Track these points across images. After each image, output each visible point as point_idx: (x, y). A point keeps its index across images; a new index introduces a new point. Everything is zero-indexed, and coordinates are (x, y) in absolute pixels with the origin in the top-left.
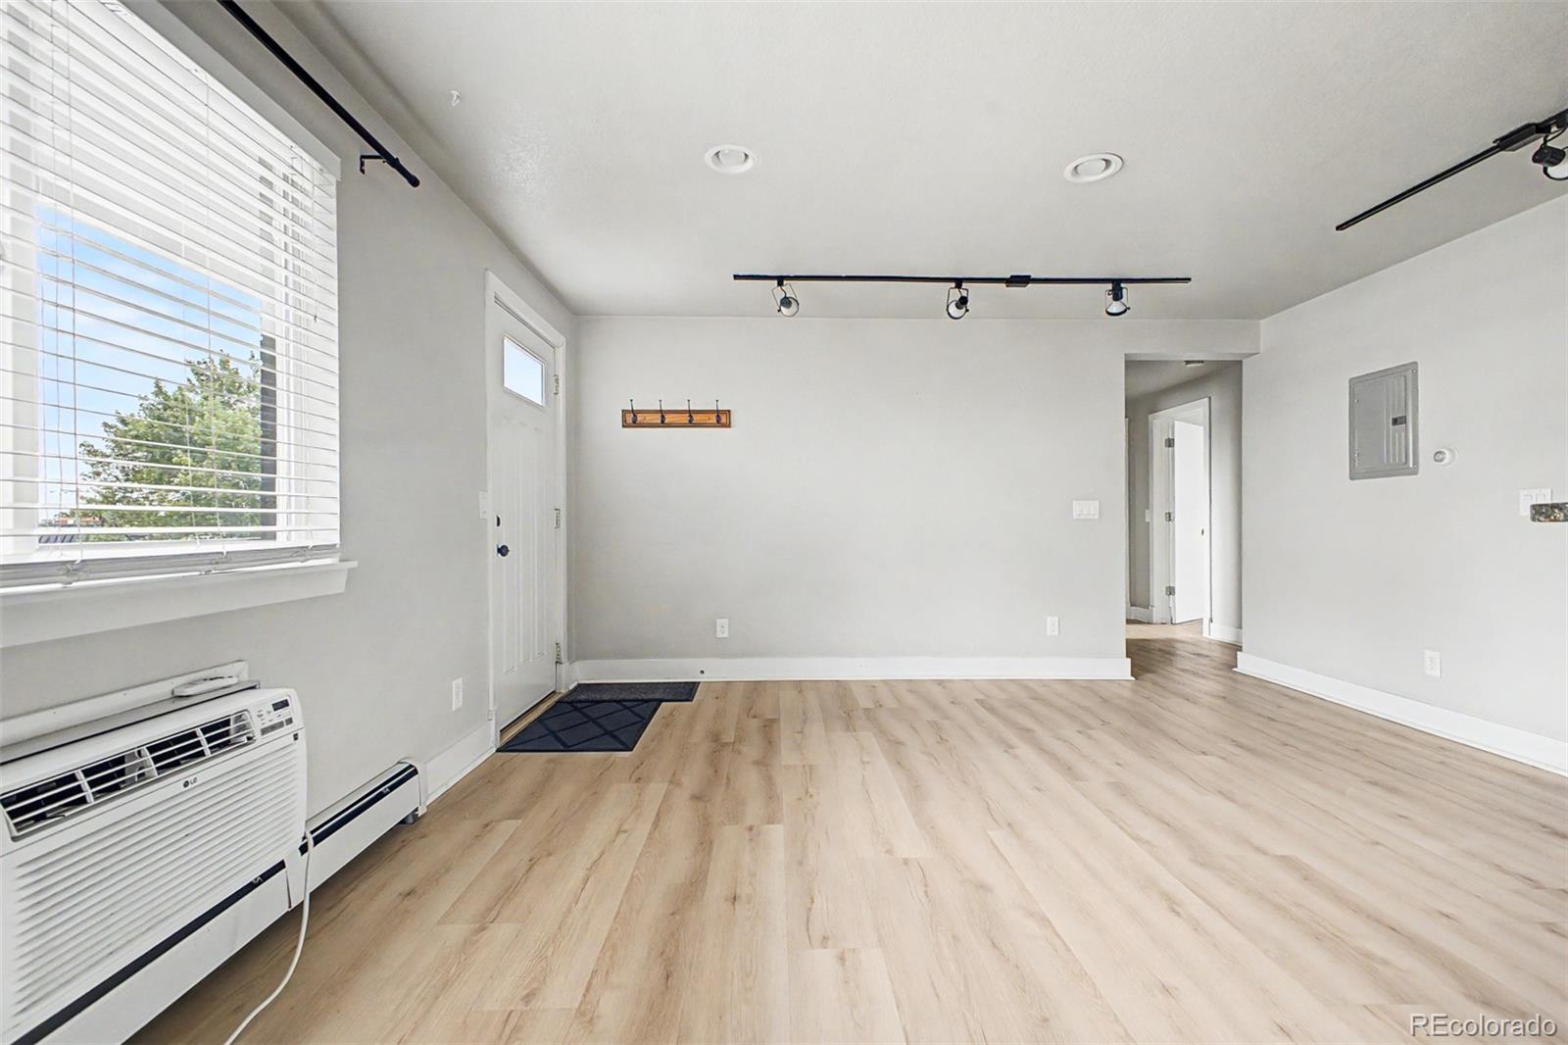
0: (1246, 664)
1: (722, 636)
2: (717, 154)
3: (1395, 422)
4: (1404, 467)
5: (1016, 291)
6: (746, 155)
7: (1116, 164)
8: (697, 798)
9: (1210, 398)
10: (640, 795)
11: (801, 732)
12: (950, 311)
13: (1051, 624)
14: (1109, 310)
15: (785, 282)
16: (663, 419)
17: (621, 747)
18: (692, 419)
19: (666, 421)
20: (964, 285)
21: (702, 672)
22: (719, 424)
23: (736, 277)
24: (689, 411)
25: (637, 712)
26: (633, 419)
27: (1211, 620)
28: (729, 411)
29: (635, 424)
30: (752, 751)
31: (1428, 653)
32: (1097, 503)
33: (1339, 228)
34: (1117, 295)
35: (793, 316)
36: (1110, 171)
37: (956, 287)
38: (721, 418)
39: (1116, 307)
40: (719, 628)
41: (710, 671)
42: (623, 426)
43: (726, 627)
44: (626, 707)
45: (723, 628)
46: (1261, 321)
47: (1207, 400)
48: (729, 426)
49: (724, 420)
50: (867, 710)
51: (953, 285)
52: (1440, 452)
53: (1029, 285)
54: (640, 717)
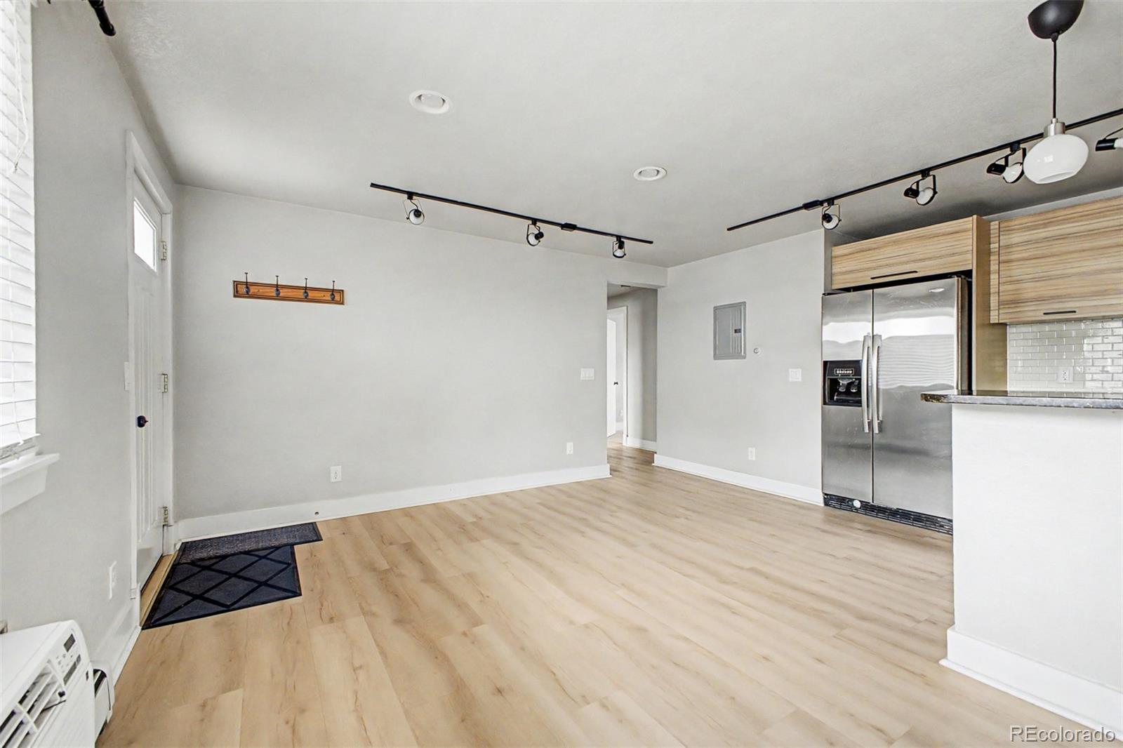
0: (659, 461)
1: (335, 480)
2: (420, 97)
3: (736, 331)
4: (738, 354)
5: (567, 233)
6: (444, 100)
7: (662, 172)
8: (399, 622)
9: (627, 307)
10: (345, 632)
11: (439, 549)
12: (529, 239)
13: (570, 448)
14: (615, 254)
15: (414, 197)
16: (278, 292)
17: (290, 594)
18: (306, 294)
19: (281, 295)
20: (538, 224)
21: (317, 513)
22: (333, 301)
23: (373, 185)
24: (306, 288)
25: (274, 558)
26: (244, 290)
27: (627, 436)
28: (343, 291)
29: (248, 295)
30: (410, 571)
31: (750, 449)
32: (593, 370)
33: (729, 229)
34: (621, 246)
35: (419, 224)
36: (659, 176)
37: (532, 224)
38: (335, 296)
39: (619, 253)
40: (332, 475)
41: (323, 511)
42: (235, 296)
43: (339, 474)
44: (261, 558)
45: (336, 473)
46: (669, 269)
47: (625, 308)
48: (343, 304)
49: (337, 298)
50: (474, 523)
51: (530, 222)
52: (757, 349)
53: (575, 231)
54: (286, 563)
